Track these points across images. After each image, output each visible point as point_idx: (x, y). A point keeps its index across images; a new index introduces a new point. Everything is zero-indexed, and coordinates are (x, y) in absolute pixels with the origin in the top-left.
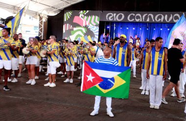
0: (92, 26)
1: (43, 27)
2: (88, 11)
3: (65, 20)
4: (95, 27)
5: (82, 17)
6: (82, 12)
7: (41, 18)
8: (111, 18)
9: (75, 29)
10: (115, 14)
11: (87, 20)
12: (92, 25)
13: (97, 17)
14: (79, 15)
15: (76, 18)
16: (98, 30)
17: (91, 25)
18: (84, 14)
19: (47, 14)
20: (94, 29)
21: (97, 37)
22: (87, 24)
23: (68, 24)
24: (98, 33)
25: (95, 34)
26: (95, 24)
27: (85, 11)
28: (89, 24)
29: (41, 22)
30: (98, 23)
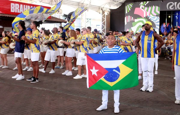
0: (153, 17)
1: (105, 20)
2: (148, 2)
3: (127, 13)
4: (156, 17)
5: (142, 8)
6: (142, 3)
7: (103, 12)
8: (172, 7)
9: (136, 20)
10: (176, 3)
11: (147, 10)
12: (153, 15)
13: (157, 7)
14: (139, 7)
15: (136, 9)
16: (159, 20)
17: (151, 15)
18: (144, 5)
19: (109, 8)
20: (155, 19)
21: (158, 27)
22: (148, 15)
23: (129, 16)
24: (159, 24)
25: (156, 24)
26: (156, 15)
27: (145, 2)
28: (149, 15)
29: (104, 16)
30: (159, 13)
